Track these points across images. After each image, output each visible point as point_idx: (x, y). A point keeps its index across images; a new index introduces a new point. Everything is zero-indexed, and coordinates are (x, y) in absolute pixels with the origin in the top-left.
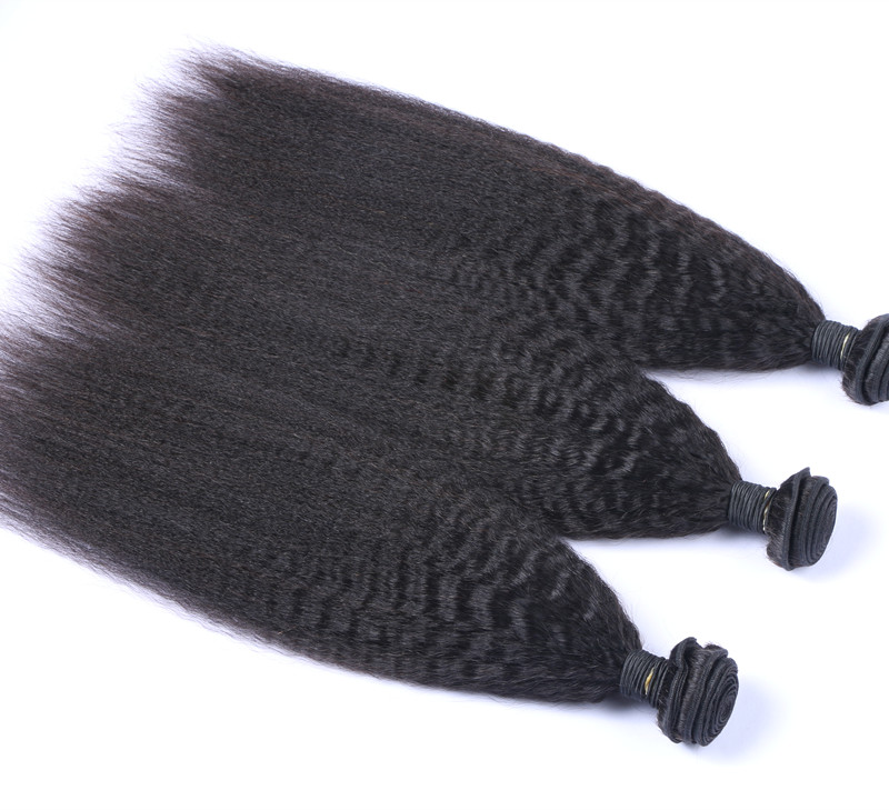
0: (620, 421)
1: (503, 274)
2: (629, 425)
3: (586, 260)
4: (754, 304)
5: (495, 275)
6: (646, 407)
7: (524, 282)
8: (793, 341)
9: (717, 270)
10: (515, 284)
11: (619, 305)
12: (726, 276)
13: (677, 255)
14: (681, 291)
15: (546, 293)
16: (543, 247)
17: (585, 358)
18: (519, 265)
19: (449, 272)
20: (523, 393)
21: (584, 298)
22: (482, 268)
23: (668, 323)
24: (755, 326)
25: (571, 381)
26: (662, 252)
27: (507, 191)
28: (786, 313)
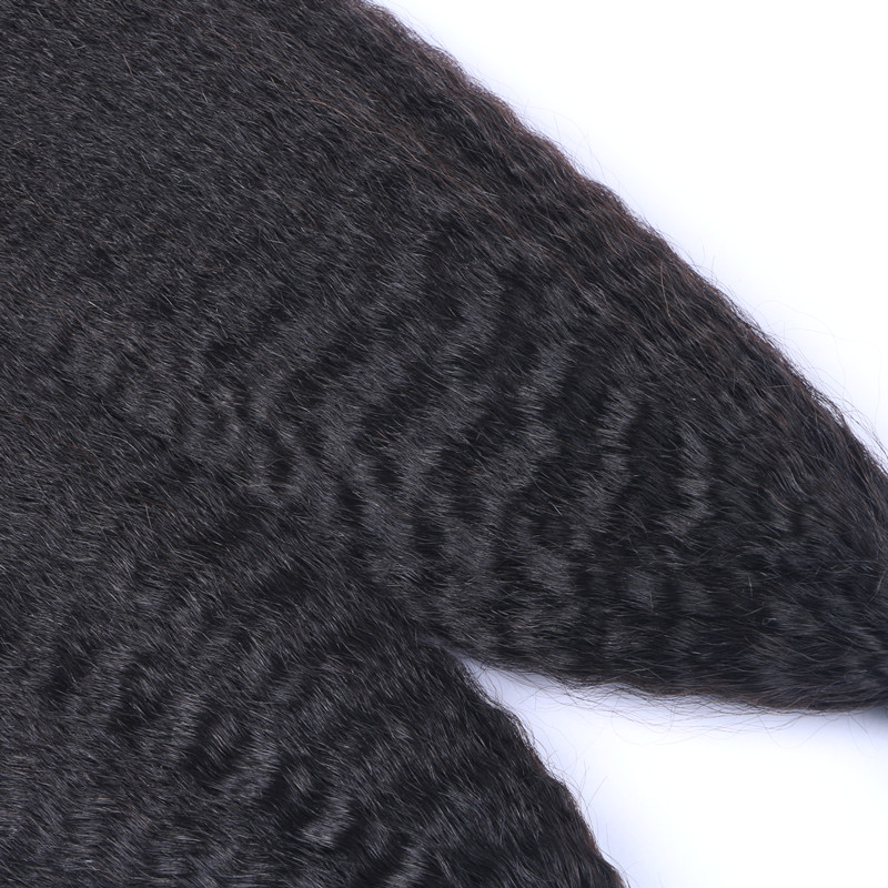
0: (380, 826)
1: (179, 369)
2: (399, 842)
3: (380, 374)
4: (771, 557)
5: (161, 367)
6: (453, 794)
7: (225, 398)
8: (854, 662)
9: (694, 449)
10: (203, 397)
11: (442, 501)
12: (717, 469)
13: (604, 396)
14: (596, 495)
15: (271, 436)
16: (284, 319)
17: (330, 635)
18: (219, 353)
19: (50, 332)
20: (158, 708)
21: (362, 472)
22: (132, 340)
23: (551, 570)
24: (766, 613)
25: (281, 695)
26: (570, 383)
27: (226, 152)
28: (847, 588)
